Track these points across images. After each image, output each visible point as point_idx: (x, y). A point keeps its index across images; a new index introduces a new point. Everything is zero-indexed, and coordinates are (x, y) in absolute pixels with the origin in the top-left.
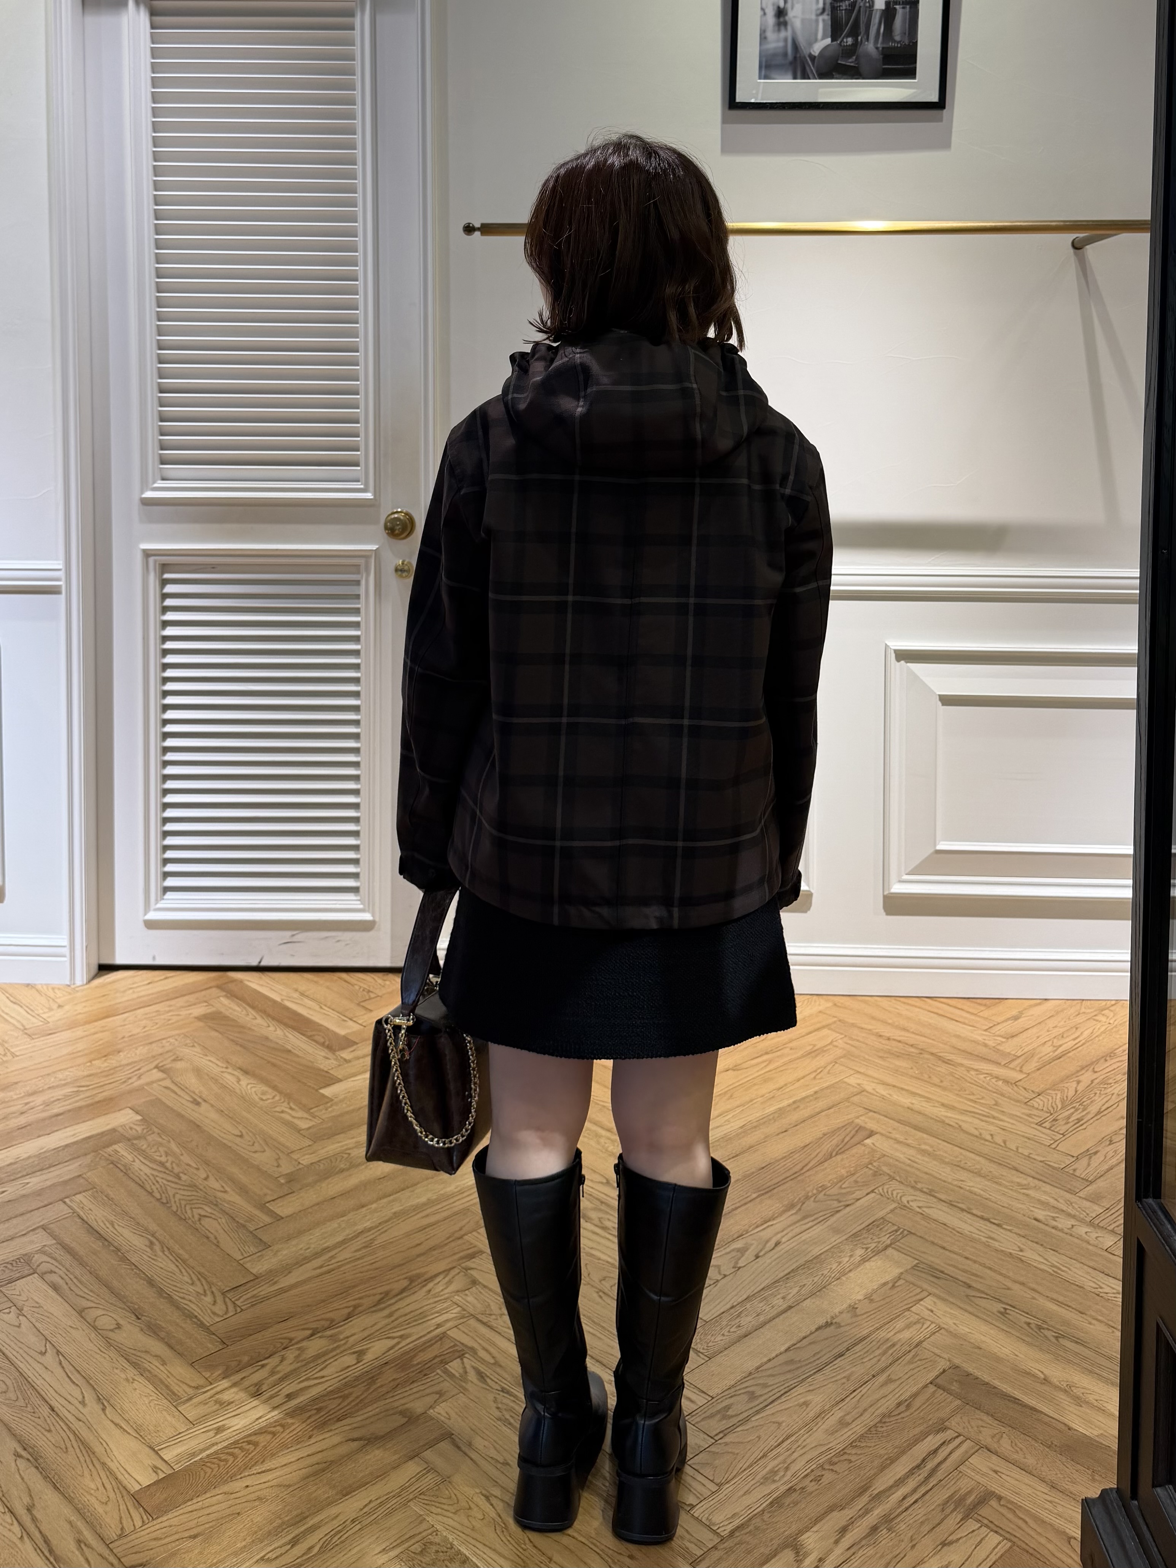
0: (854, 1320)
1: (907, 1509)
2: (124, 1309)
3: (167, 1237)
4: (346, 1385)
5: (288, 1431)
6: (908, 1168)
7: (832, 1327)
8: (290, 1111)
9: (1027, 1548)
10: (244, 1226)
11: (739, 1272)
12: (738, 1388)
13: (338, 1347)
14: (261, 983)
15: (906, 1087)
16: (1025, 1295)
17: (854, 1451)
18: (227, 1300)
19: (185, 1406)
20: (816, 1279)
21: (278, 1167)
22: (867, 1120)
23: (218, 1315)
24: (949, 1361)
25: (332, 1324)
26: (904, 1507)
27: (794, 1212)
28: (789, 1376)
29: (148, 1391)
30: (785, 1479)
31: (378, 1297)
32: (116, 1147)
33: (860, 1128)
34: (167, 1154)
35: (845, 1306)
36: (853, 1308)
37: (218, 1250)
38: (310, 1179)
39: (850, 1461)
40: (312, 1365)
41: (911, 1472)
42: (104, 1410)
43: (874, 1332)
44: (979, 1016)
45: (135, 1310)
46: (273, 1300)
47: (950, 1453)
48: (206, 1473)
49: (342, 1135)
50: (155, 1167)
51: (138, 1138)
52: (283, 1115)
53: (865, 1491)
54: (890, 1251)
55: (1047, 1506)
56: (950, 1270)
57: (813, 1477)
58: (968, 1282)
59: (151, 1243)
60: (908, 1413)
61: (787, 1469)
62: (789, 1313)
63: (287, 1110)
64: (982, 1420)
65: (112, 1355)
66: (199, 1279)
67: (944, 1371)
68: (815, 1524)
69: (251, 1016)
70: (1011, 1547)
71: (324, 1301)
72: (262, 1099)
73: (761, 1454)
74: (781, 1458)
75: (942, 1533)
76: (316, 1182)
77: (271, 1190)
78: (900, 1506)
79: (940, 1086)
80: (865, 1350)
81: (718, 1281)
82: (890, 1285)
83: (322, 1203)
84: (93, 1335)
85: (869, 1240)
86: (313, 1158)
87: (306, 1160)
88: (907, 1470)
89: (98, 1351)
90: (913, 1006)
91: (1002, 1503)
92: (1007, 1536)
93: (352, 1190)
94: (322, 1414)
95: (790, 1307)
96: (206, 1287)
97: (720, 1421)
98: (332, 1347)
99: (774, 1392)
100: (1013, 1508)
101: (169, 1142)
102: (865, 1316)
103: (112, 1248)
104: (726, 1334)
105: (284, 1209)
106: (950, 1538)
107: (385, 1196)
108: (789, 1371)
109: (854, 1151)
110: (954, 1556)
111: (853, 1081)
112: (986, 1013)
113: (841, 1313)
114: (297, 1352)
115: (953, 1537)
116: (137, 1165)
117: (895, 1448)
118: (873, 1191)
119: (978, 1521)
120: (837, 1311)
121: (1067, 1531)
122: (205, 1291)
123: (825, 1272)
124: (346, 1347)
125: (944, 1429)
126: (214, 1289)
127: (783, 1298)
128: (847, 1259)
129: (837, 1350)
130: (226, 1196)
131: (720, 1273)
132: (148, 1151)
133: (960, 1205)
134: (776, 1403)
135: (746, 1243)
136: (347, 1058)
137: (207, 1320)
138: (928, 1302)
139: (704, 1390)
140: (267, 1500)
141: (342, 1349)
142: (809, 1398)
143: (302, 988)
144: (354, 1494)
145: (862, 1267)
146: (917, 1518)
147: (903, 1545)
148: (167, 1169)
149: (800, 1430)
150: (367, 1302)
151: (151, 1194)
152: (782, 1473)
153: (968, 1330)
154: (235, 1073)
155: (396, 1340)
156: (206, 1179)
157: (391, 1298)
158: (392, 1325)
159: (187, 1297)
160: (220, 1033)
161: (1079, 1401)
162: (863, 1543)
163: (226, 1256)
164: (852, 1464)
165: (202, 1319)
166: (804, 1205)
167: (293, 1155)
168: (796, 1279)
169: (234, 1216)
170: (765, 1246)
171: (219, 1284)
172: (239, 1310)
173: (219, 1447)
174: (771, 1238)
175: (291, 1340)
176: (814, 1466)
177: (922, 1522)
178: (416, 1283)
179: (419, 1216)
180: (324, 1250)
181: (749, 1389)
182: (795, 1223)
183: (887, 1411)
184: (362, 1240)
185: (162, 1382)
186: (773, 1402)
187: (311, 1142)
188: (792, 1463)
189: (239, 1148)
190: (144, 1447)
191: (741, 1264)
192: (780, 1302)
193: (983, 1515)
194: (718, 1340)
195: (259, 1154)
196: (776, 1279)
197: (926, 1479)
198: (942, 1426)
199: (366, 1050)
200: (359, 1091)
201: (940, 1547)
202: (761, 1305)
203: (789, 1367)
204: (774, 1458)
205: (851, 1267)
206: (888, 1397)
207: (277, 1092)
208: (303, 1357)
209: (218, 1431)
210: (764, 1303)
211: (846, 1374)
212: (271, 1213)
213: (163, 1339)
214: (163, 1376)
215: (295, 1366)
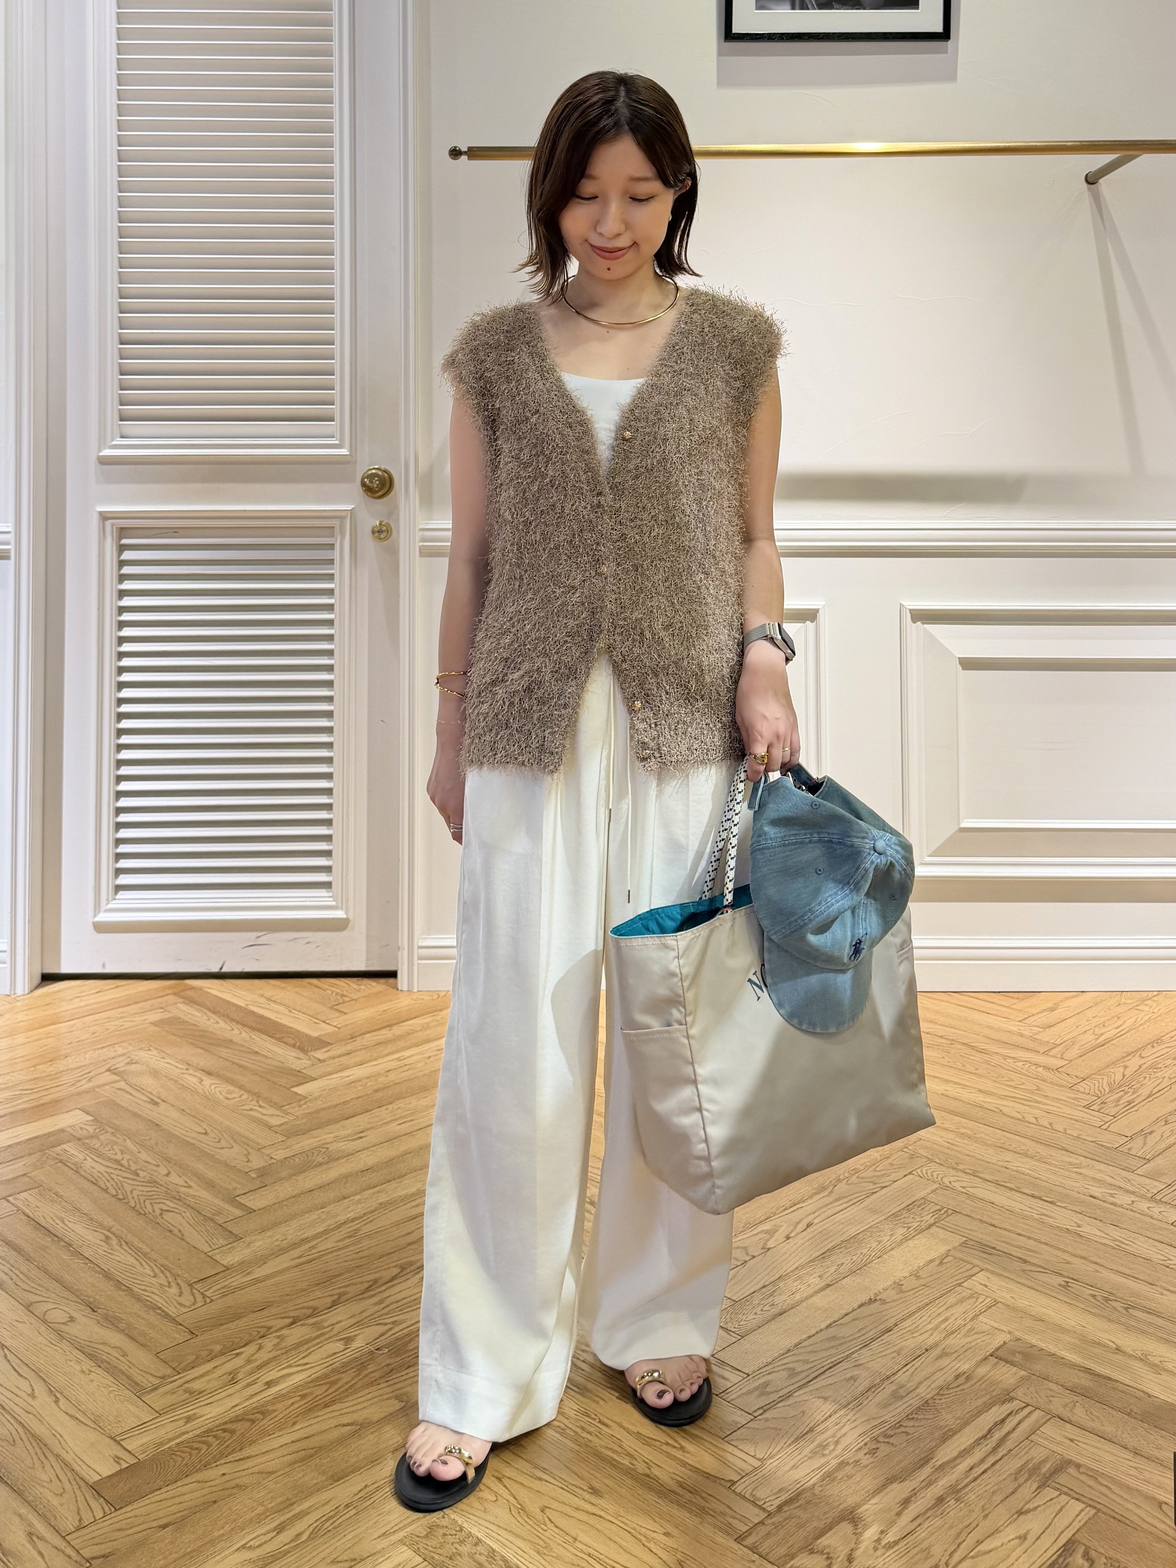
0: (899, 1296)
1: (975, 1479)
2: (77, 1302)
3: (125, 1231)
4: (333, 1371)
5: (269, 1418)
6: (948, 1151)
7: (877, 1304)
8: (260, 1109)
9: (1115, 1515)
10: (212, 1220)
11: (768, 1253)
12: (775, 1365)
14: (223, 989)
16: (1089, 1269)
17: (911, 1423)
18: (195, 1291)
19: (151, 1396)
20: (855, 1258)
21: (248, 1161)
23: (185, 1306)
24: (1009, 1333)
25: (315, 1312)
26: (973, 1476)
27: (825, 1193)
28: (833, 1352)
29: (106, 1381)
30: (836, 1453)
31: (366, 1285)
32: (64, 1146)
34: (122, 1152)
35: (889, 1283)
36: (898, 1286)
37: (183, 1243)
38: (284, 1174)
39: (907, 1433)
40: (294, 1352)
41: (977, 1442)
42: (57, 1401)
43: (924, 1308)
45: (90, 1303)
46: (247, 1289)
47: (1019, 1424)
48: (175, 1462)
49: (318, 1131)
50: (108, 1164)
51: (91, 1137)
52: (250, 1113)
53: (927, 1462)
54: (935, 1229)
55: (1131, 1473)
56: (1002, 1247)
57: (866, 1451)
58: (1025, 1258)
59: (107, 1237)
60: (969, 1384)
61: (837, 1443)
62: (828, 1291)
63: (256, 1108)
64: (1051, 1390)
65: (65, 1347)
66: (162, 1272)
67: (1005, 1343)
68: (873, 1497)
69: (212, 1021)
70: (1096, 1514)
71: (303, 1291)
72: (228, 1099)
73: (808, 1429)
74: (829, 1433)
75: (1017, 1502)
76: (290, 1176)
77: (241, 1184)
78: (967, 1477)
79: (975, 1074)
80: (914, 1326)
81: (746, 1262)
82: (937, 1262)
83: (299, 1195)
84: (43, 1329)
85: (910, 1220)
86: (288, 1153)
87: (280, 1155)
88: (972, 1441)
89: (49, 1344)
91: (1081, 1470)
92: (1091, 1503)
93: (331, 1183)
94: (306, 1401)
95: (829, 1286)
96: (170, 1280)
97: (759, 1397)
98: (312, 1335)
99: (814, 1369)
100: (1094, 1475)
101: (125, 1140)
102: (911, 1293)
103: (62, 1243)
104: (759, 1312)
105: (255, 1202)
106: (1027, 1507)
107: (370, 1188)
108: (832, 1347)
110: (1032, 1524)
112: (1020, 1005)
113: (885, 1290)
114: (276, 1341)
115: (1030, 1506)
116: (89, 1164)
117: (957, 1419)
118: (910, 1173)
119: (1057, 1489)
120: (880, 1287)
121: (1157, 1496)
122: (169, 1283)
123: (865, 1251)
124: (332, 1334)
125: (1012, 1399)
126: (179, 1281)
127: (820, 1277)
128: (888, 1238)
129: (882, 1327)
130: (191, 1191)
131: (747, 1255)
132: (101, 1149)
133: (1008, 1185)
134: (819, 1379)
135: (776, 1225)
136: (321, 1058)
137: (172, 1311)
138: (981, 1277)
139: (738, 1367)
140: (248, 1487)
141: (328, 1336)
142: (856, 1372)
143: (268, 994)
144: (346, 1479)
145: (905, 1245)
146: (987, 1488)
147: (974, 1515)
148: (123, 1166)
149: (849, 1404)
150: (352, 1290)
151: (106, 1190)
152: (832, 1447)
153: (1028, 1303)
154: (195, 1074)
155: (389, 1326)
156: (168, 1175)
157: (380, 1286)
158: (382, 1313)
159: (148, 1289)
160: (179, 1036)
161: (1158, 1369)
162: (929, 1513)
163: (192, 1249)
164: (910, 1436)
165: (166, 1310)
166: (836, 1188)
167: (264, 1150)
168: (832, 1258)
169: (200, 1210)
170: (796, 1227)
171: (186, 1275)
172: (208, 1300)
173: (190, 1435)
174: (801, 1220)
175: (269, 1328)
176: (868, 1439)
177: (994, 1492)
178: (408, 1271)
179: (408, 1206)
180: (303, 1240)
181: (786, 1366)
182: (827, 1205)
183: (944, 1384)
184: (345, 1230)
185: (123, 1373)
186: (816, 1377)
187: (284, 1138)
188: (844, 1436)
189: (204, 1145)
190: (103, 1436)
191: (770, 1245)
192: (817, 1280)
193: (1061, 1482)
194: (750, 1318)
195: (226, 1150)
196: (811, 1258)
197: (995, 1449)
198: (1007, 1397)
199: (342, 1050)
200: (335, 1089)
201: (1016, 1516)
202: (796, 1284)
203: (832, 1344)
204: (822, 1432)
205: (893, 1246)
206: (945, 1371)
207: (246, 1091)
208: (283, 1345)
209: (189, 1419)
210: (799, 1282)
211: (895, 1348)
212: (241, 1206)
213: (123, 1331)
214: (123, 1367)
215: (271, 1355)
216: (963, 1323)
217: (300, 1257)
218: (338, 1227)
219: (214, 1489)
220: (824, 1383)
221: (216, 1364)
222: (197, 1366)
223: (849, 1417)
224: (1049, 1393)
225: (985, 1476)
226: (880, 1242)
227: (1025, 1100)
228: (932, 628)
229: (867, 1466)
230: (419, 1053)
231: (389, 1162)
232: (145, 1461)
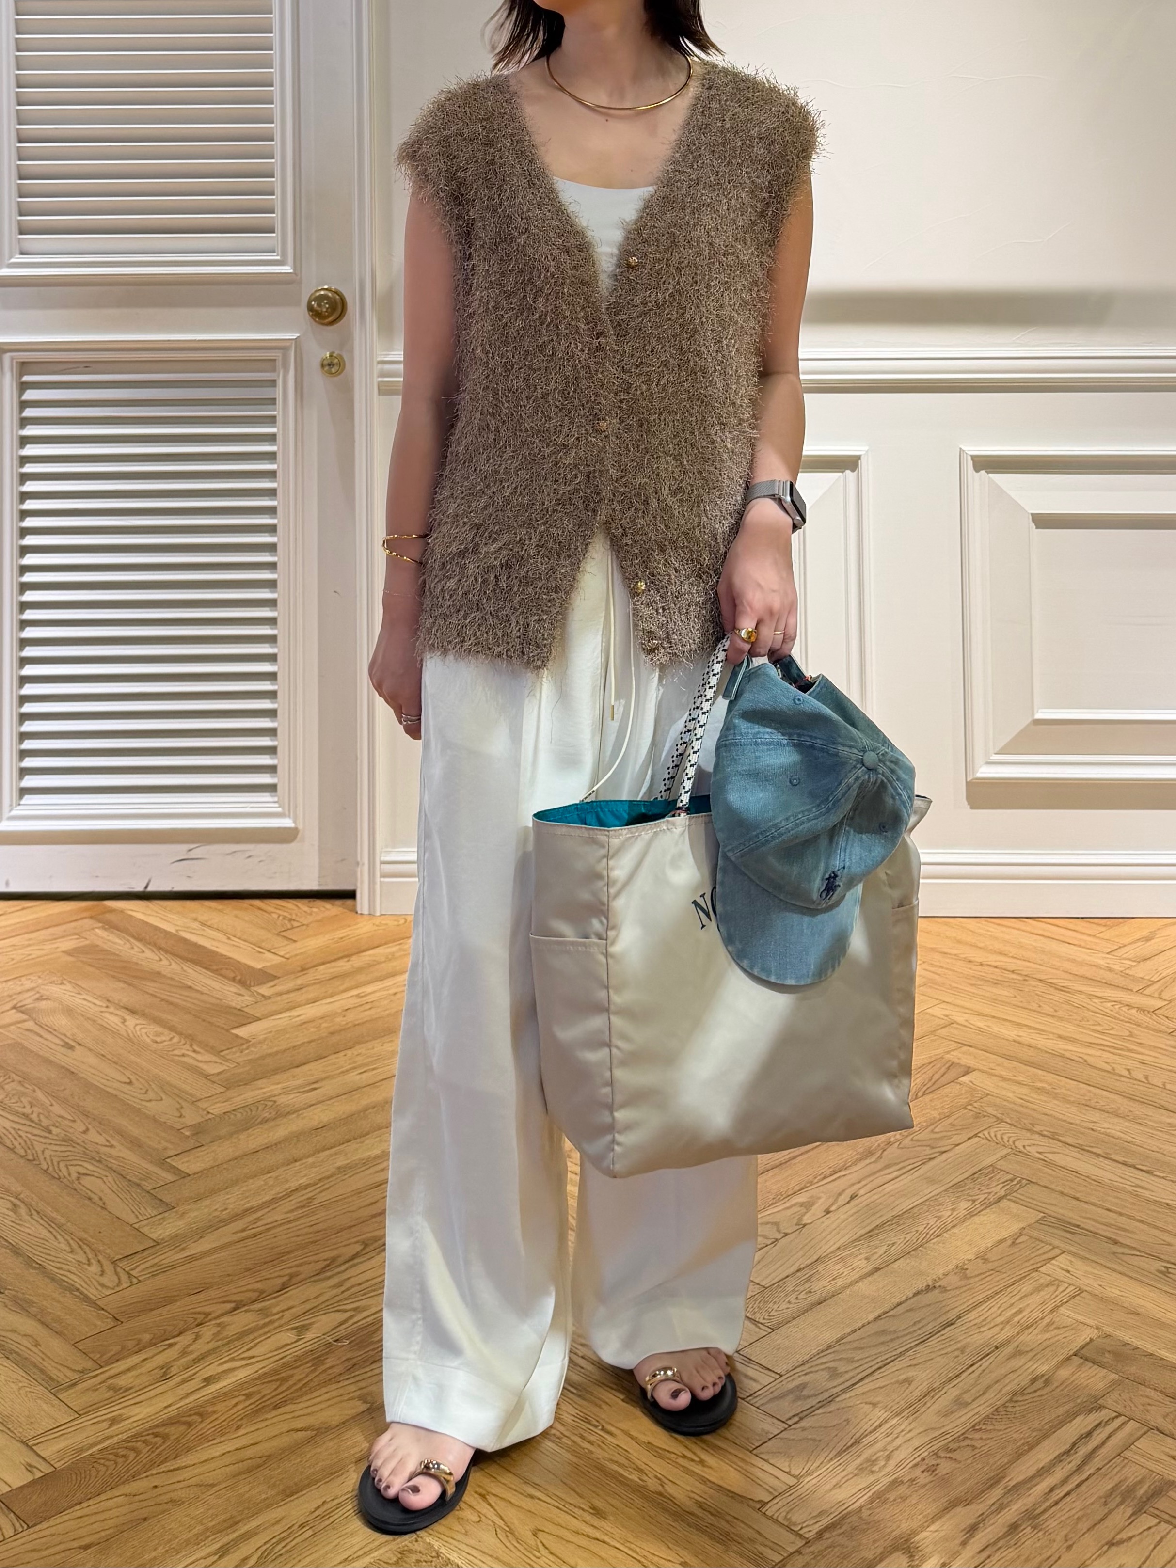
0: (963, 1283)
1: (1056, 1503)
3: (35, 1198)
4: (285, 1365)
5: (208, 1421)
6: (1020, 1109)
7: (936, 1291)
8: (193, 1055)
10: (138, 1185)
11: (804, 1230)
12: (815, 1363)
13: (271, 1322)
14: (149, 912)
15: (1008, 1018)
17: (978, 1436)
18: (119, 1269)
19: (67, 1393)
20: (908, 1237)
21: (180, 1116)
22: (960, 1055)
23: (107, 1288)
24: (1097, 1328)
25: (263, 1295)
26: (1053, 1500)
27: (873, 1159)
28: (882, 1349)
29: (15, 1376)
30: (888, 1469)
31: (322, 1265)
33: (952, 1065)
34: (31, 1105)
35: (950, 1267)
36: (961, 1270)
37: (105, 1213)
38: (224, 1131)
39: (974, 1447)
40: (236, 1343)
41: (1059, 1459)
43: (992, 1297)
44: (1099, 938)
46: (181, 1268)
47: (1111, 1435)
48: (98, 1471)
49: (264, 1081)
50: (16, 1119)
52: (183, 1059)
53: (998, 1482)
54: (1005, 1203)
56: (1089, 1225)
57: (924, 1467)
58: (1114, 1237)
59: (16, 1206)
60: (1047, 1390)
61: (889, 1457)
62: (876, 1275)
63: (188, 1053)
64: (1148, 1397)
66: (80, 1247)
67: (1092, 1340)
68: (934, 1522)
69: (136, 949)
71: (249, 1270)
72: (155, 1041)
73: (853, 1440)
74: (879, 1446)
75: (1107, 1530)
76: (231, 1135)
77: (172, 1143)
78: (1046, 1500)
79: (1053, 1016)
80: (982, 1318)
81: (777, 1240)
82: (1008, 1242)
83: (243, 1156)
85: (976, 1192)
86: (227, 1107)
87: (217, 1109)
88: (1052, 1457)
90: (1010, 927)
93: (280, 1143)
94: (252, 1401)
95: (877, 1270)
96: (90, 1256)
97: (794, 1401)
98: (262, 1322)
99: (861, 1369)
101: (34, 1091)
102: (977, 1279)
104: (793, 1301)
105: (190, 1164)
106: (1119, 1537)
107: (325, 1149)
108: (883, 1343)
109: (946, 1090)
110: (1129, 1556)
111: (937, 1011)
112: (1107, 934)
113: (946, 1275)
114: (218, 1328)
115: (1124, 1536)
117: (1034, 1431)
118: (975, 1136)
119: (1156, 1516)
120: (941, 1272)
122: (89, 1260)
123: (921, 1228)
124: (282, 1322)
125: (1101, 1407)
126: (100, 1258)
127: (867, 1259)
128: (949, 1213)
129: (944, 1318)
130: (114, 1152)
131: (779, 1231)
133: (1094, 1150)
134: (867, 1380)
135: (812, 1197)
136: (266, 994)
137: (92, 1293)
138: (1063, 1261)
139: (769, 1367)
140: (183, 1502)
141: (276, 1324)
142: (911, 1373)
143: (203, 918)
145: (969, 1222)
146: (1071, 1513)
147: (1055, 1546)
148: (32, 1121)
149: (903, 1411)
150: (307, 1271)
151: (13, 1151)
152: (882, 1464)
153: (1118, 1292)
155: (348, 1314)
156: (85, 1132)
157: (340, 1265)
159: (63, 1266)
160: (97, 968)
162: (1000, 1544)
163: (115, 1220)
164: (977, 1451)
165: (86, 1292)
166: (885, 1153)
167: (199, 1104)
168: (881, 1237)
169: (124, 1173)
170: (837, 1198)
171: (108, 1251)
172: (135, 1281)
173: (115, 1440)
174: (844, 1191)
175: (209, 1314)
176: (926, 1453)
177: (1079, 1519)
178: (372, 1248)
179: (372, 1170)
180: (247, 1210)
181: (827, 1365)
182: (875, 1173)
183: (1017, 1388)
184: (296, 1199)
185: (35, 1366)
186: (863, 1379)
187: (223, 1089)
188: (897, 1449)
189: (126, 1096)
190: (14, 1441)
191: (806, 1219)
192: (864, 1263)
193: (1161, 1508)
194: (782, 1307)
195: (153, 1103)
196: (855, 1237)
197: (1080, 1468)
198: (1094, 1405)
199: (291, 985)
200: (284, 1031)
201: (1106, 1548)
202: (838, 1267)
203: (882, 1339)
204: (871, 1445)
205: (955, 1223)
206: (1019, 1372)
207: (176, 1033)
208: (225, 1334)
209: (113, 1421)
210: (841, 1264)
211: (959, 1345)
212: (174, 1170)
213: (35, 1316)
214: (36, 1359)
215: (212, 1345)
216: (1041, 1315)
217: (243, 1230)
218: (289, 1195)
219: (145, 1504)
220: (872, 1386)
221: (145, 1357)
222: (123, 1358)
223: (902, 1427)
224: (1147, 1400)
225: (1068, 1499)
226: (939, 1218)
227: (1115, 1048)
228: (999, 478)
229: (925, 1485)
230: (383, 989)
231: (348, 1119)
232: (62, 1470)
